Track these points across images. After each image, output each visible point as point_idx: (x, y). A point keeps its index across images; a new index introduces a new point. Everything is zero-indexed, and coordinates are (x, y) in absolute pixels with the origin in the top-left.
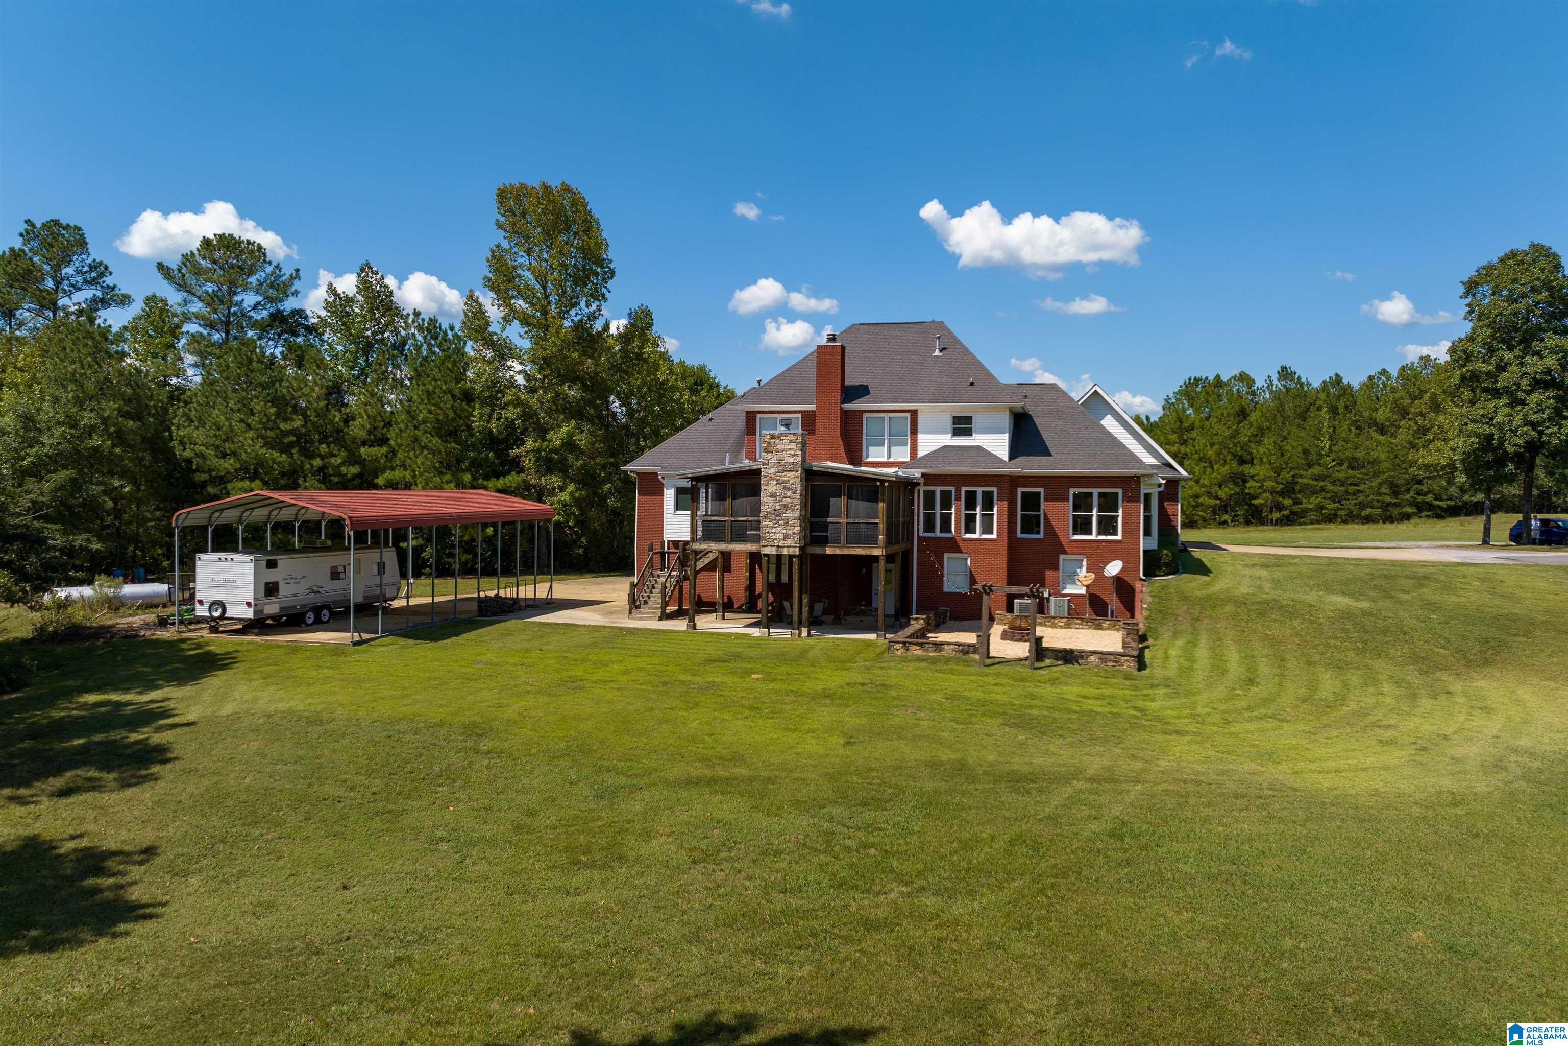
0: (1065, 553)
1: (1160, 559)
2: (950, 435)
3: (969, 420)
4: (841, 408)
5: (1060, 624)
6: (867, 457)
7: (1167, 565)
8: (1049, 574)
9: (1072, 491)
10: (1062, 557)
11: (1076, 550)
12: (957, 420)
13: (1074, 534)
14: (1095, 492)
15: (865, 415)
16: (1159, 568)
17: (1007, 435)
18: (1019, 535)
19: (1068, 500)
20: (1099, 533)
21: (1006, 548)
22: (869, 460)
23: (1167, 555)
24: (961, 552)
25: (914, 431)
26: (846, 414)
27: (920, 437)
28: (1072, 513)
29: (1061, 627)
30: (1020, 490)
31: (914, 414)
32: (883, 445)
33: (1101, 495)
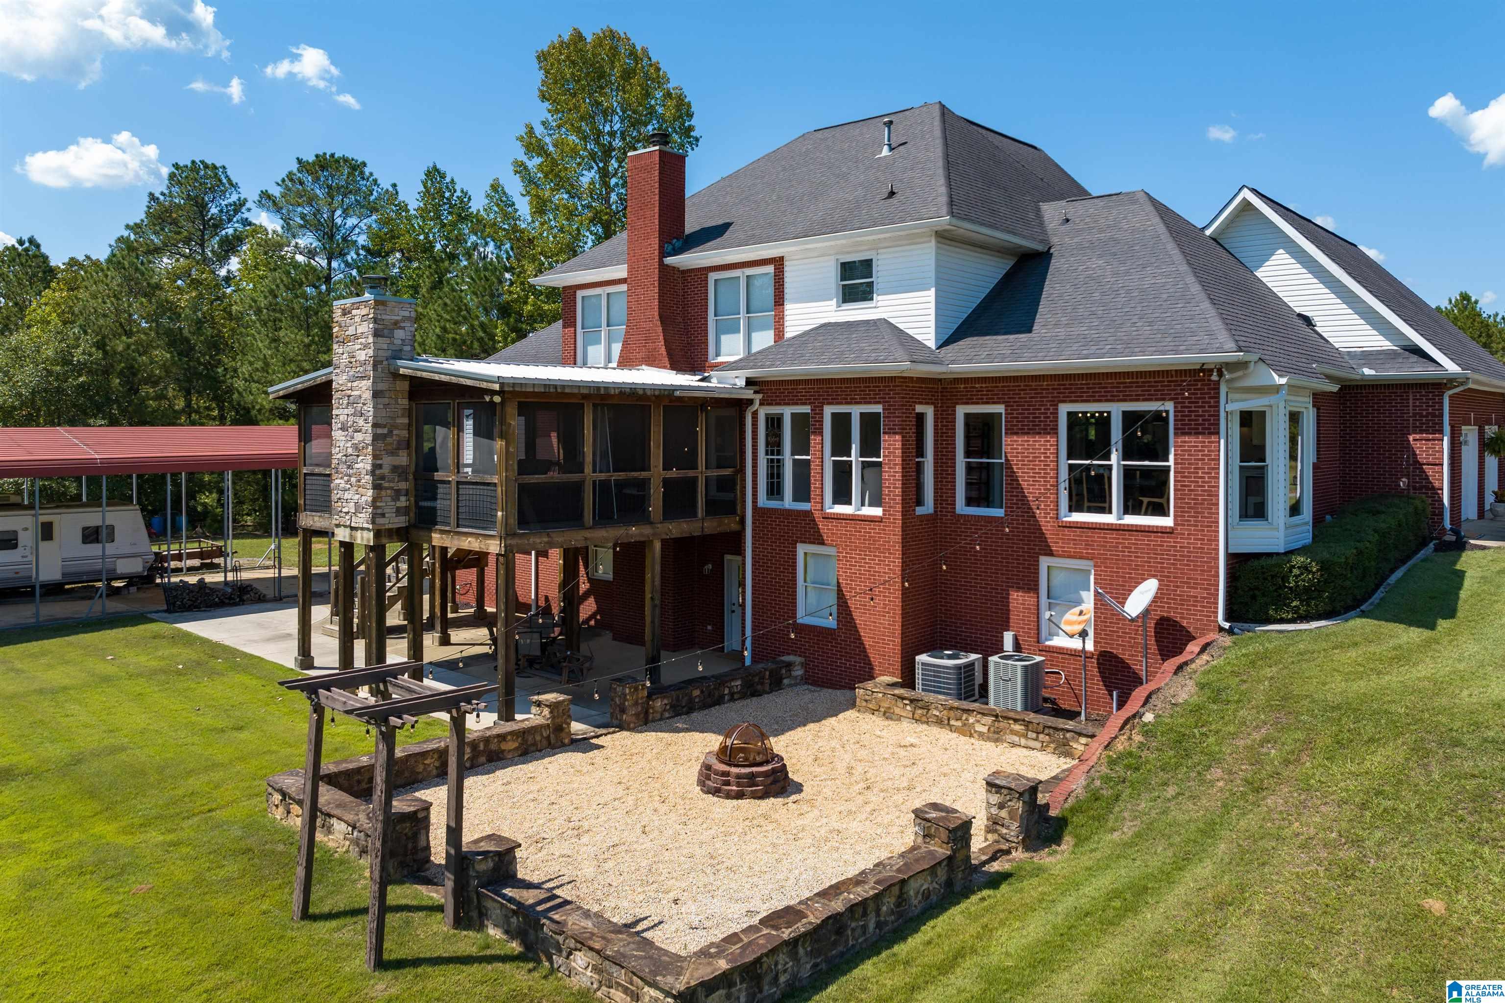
0: (1050, 554)
1: (1285, 579)
2: (834, 302)
3: (866, 266)
4: (663, 267)
5: (979, 728)
6: (718, 354)
7: (1307, 594)
8: (1017, 598)
9: (1064, 409)
10: (1045, 562)
11: (1070, 548)
12: (848, 269)
13: (1071, 509)
14: (1116, 410)
15: (713, 276)
16: (1281, 602)
17: (932, 292)
18: (961, 507)
19: (1054, 431)
20: (1128, 509)
21: (898, 538)
22: (720, 359)
23: (1305, 568)
24: (822, 543)
25: (779, 300)
26: (667, 274)
27: (790, 309)
28: (1064, 463)
29: (981, 735)
30: (961, 411)
31: (778, 263)
32: (739, 332)
33: (1130, 418)
